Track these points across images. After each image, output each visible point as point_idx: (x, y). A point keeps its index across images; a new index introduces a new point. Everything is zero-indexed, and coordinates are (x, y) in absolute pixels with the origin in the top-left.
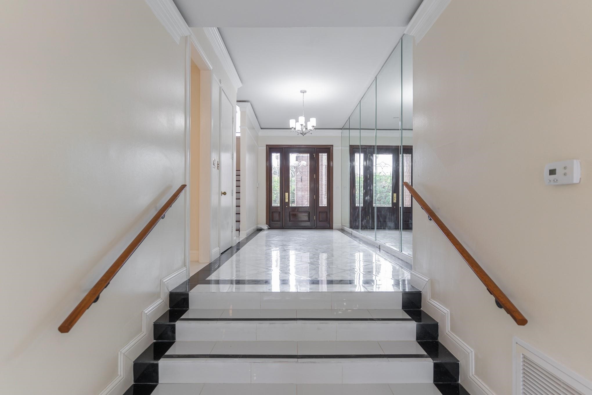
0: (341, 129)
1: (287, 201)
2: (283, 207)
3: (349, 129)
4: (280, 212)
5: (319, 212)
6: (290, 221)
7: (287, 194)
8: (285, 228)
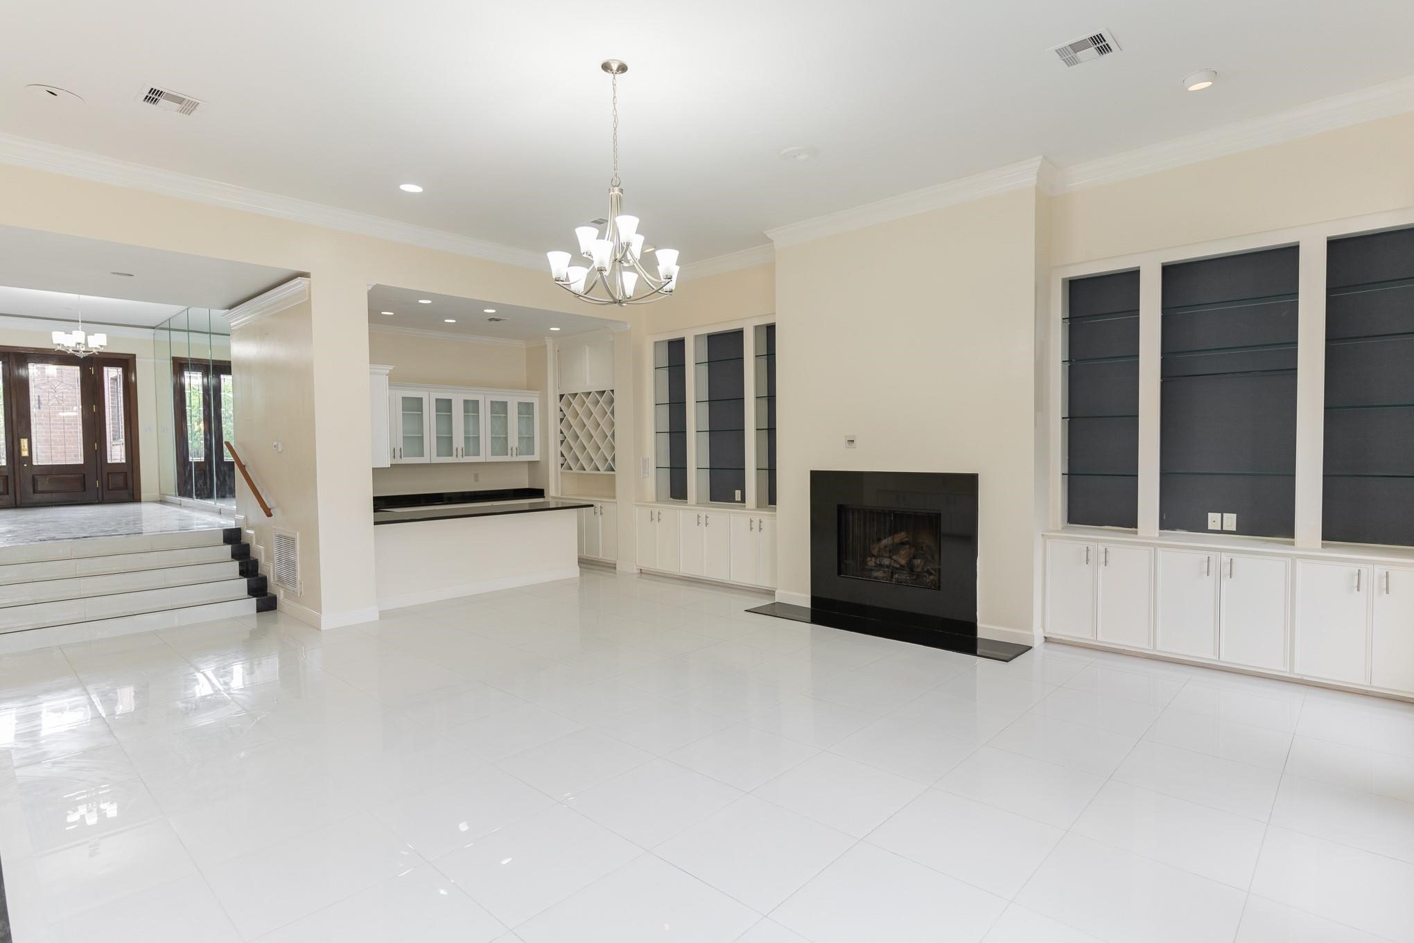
0: (154, 328)
1: (25, 453)
2: (17, 467)
3: (189, 331)
4: (7, 477)
5: (108, 473)
6: (34, 492)
7: (24, 442)
8: (22, 505)
